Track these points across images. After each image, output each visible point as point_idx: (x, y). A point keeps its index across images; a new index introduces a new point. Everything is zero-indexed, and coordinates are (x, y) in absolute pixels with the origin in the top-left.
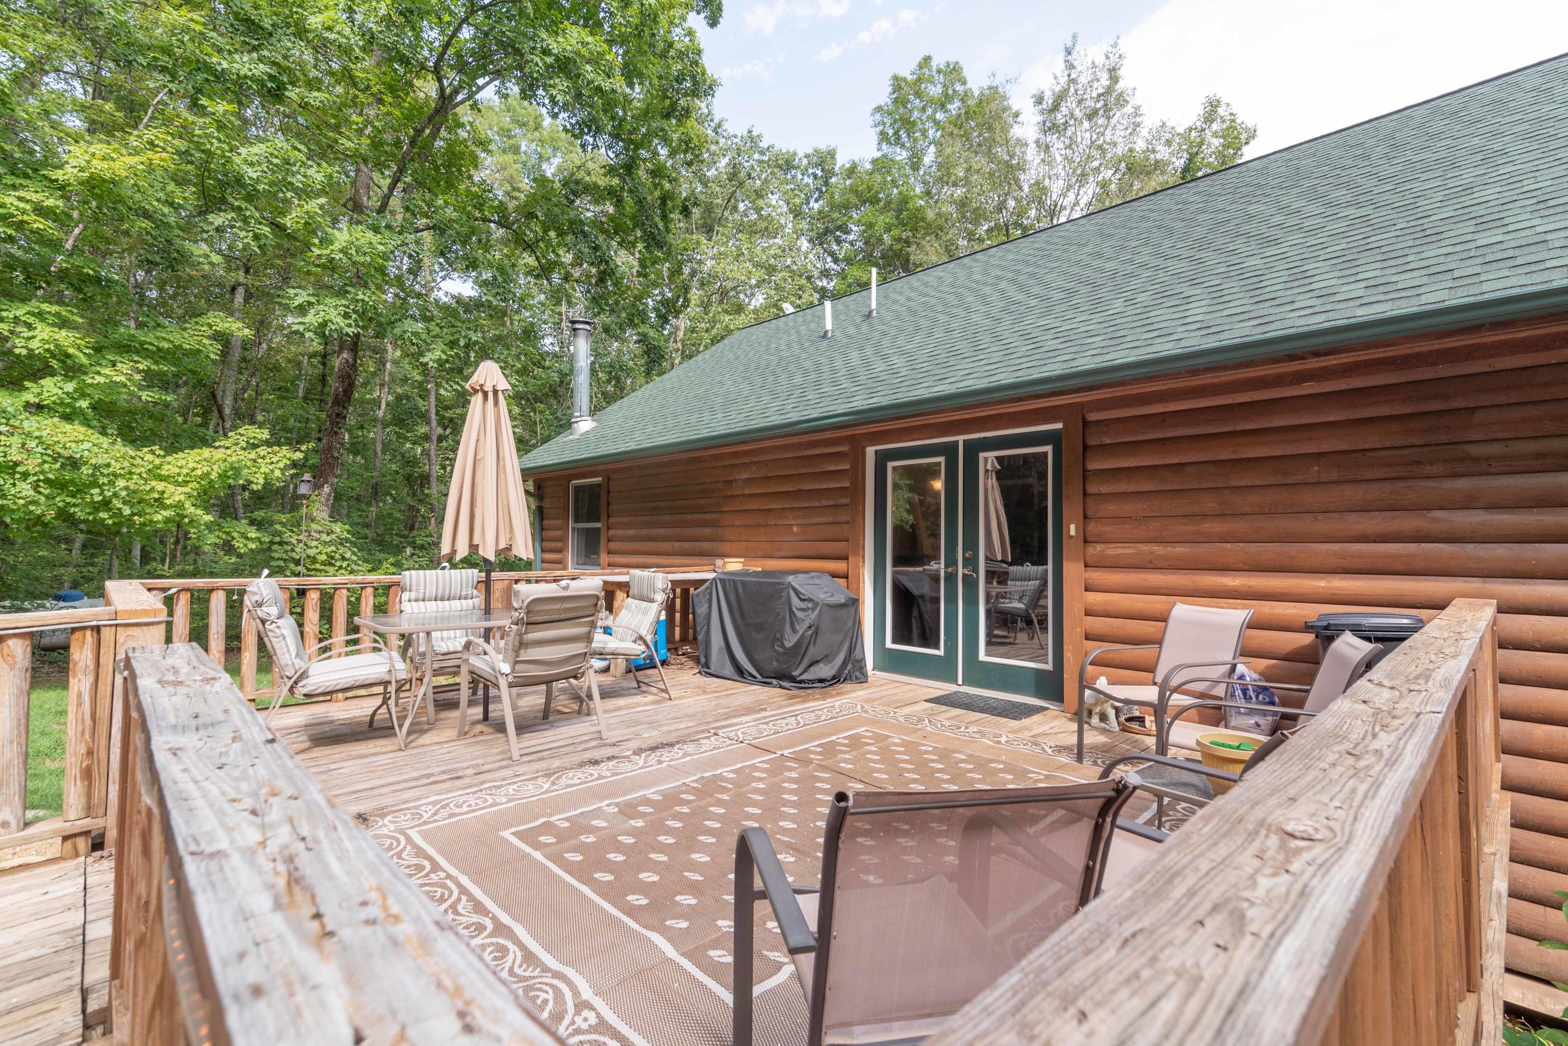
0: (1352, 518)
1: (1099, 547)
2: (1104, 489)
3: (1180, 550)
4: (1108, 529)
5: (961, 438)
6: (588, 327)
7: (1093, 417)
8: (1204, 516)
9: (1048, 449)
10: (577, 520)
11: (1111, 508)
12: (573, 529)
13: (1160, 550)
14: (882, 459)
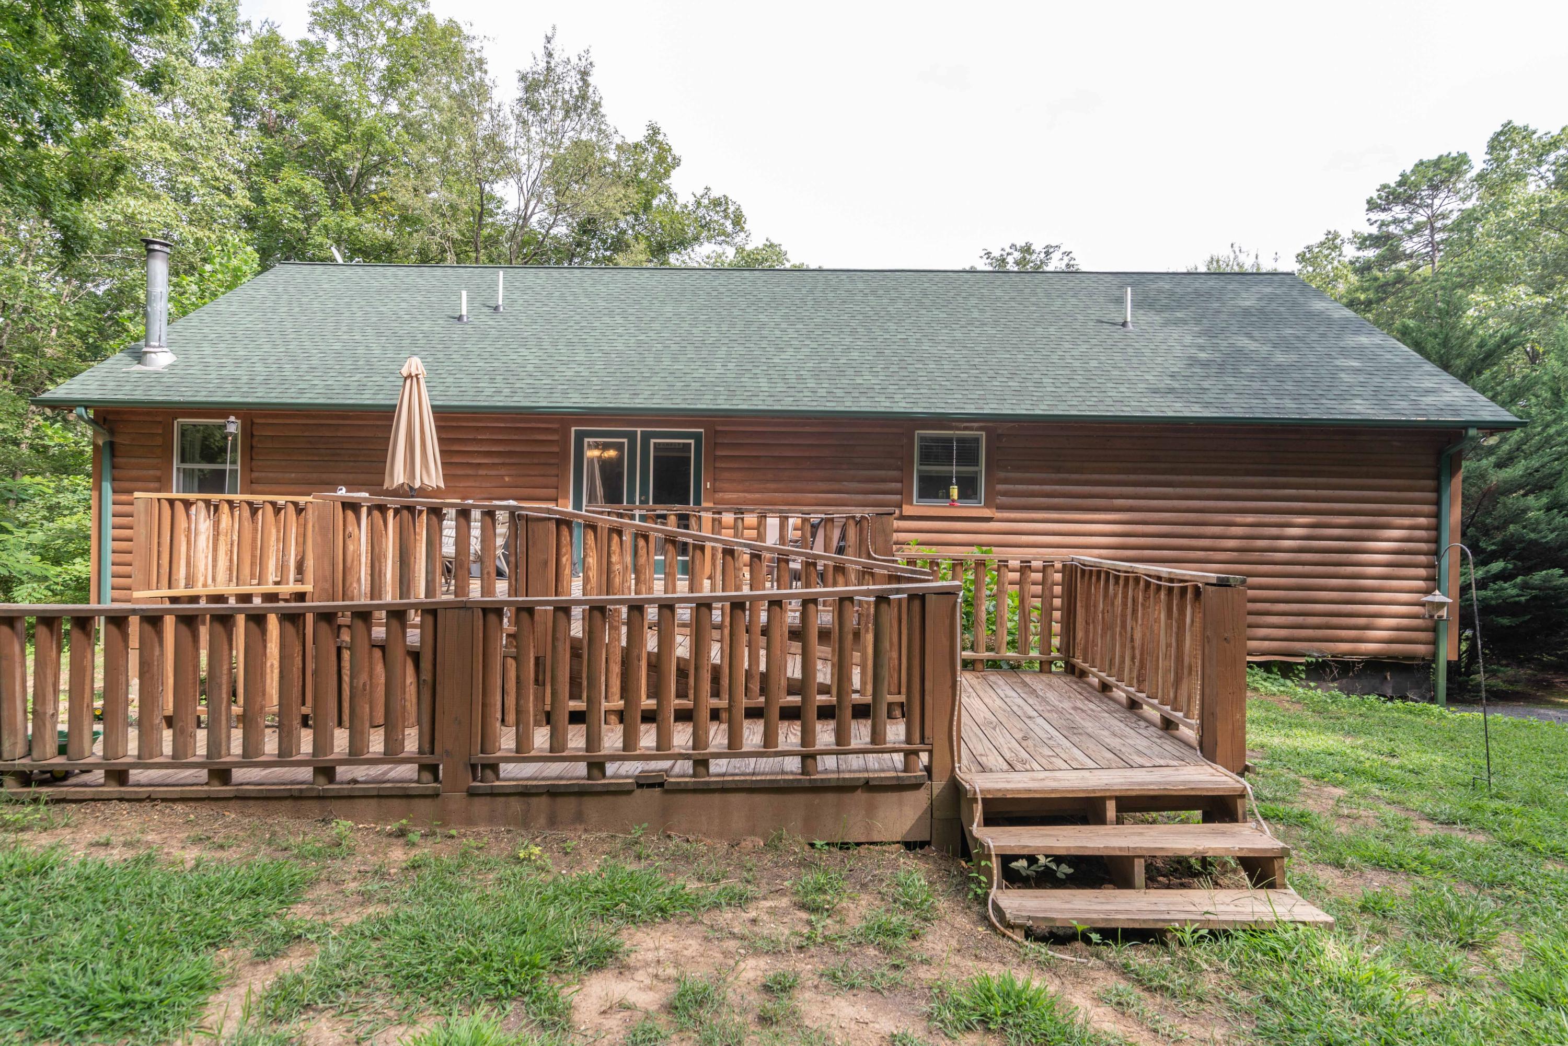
0: (819, 484)
1: (721, 494)
2: (723, 465)
3: (757, 496)
4: (726, 485)
5: (639, 430)
6: (167, 250)
7: (719, 428)
8: (768, 481)
9: (692, 441)
10: (183, 460)
11: (726, 475)
12: (178, 469)
13: (748, 495)
14: (580, 436)
